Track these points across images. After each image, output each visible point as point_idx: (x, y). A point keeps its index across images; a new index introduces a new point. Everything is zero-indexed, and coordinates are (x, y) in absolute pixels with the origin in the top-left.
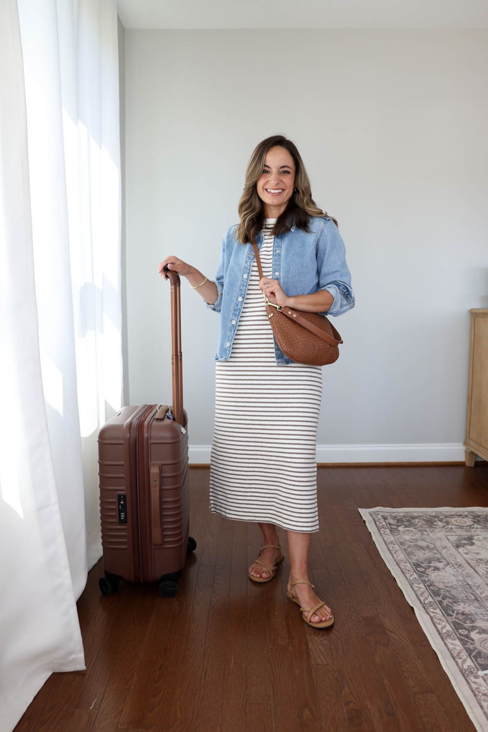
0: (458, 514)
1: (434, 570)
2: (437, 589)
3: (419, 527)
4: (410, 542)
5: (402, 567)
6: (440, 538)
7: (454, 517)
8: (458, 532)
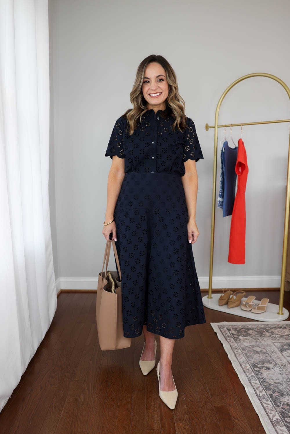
0: (279, 326)
1: (266, 370)
2: (268, 384)
3: (253, 336)
4: (249, 348)
5: (244, 367)
6: (269, 345)
7: (277, 329)
8: (280, 339)
